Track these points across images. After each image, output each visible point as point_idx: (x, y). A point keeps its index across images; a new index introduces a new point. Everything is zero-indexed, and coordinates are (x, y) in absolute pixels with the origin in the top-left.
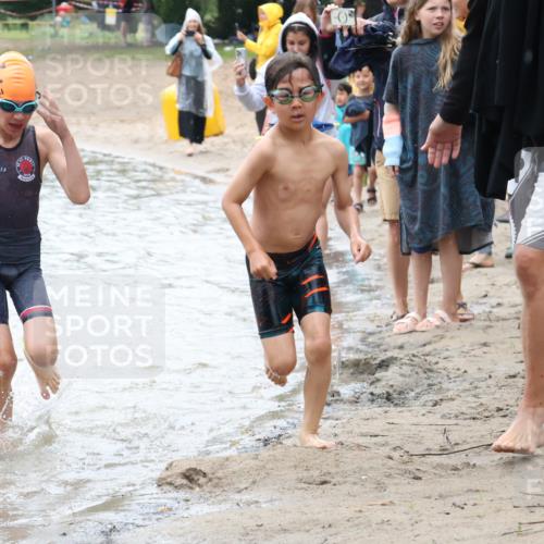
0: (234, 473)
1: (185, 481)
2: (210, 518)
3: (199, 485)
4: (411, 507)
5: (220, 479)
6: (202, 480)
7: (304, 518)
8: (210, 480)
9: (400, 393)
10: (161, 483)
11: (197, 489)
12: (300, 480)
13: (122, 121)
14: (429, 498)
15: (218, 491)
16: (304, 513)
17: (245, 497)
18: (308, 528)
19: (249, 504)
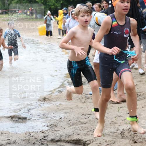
0: (53, 98)
1: (43, 100)
2: (48, 107)
3: (46, 101)
4: (87, 104)
5: (50, 99)
6: (47, 100)
7: (66, 107)
8: (48, 100)
9: (84, 83)
10: (39, 100)
11: (46, 102)
12: (65, 100)
13: (31, 32)
14: (90, 102)
15: (50, 102)
16: (66, 106)
17: (55, 103)
18: (67, 109)
19: (56, 104)
